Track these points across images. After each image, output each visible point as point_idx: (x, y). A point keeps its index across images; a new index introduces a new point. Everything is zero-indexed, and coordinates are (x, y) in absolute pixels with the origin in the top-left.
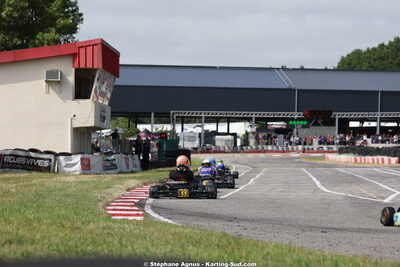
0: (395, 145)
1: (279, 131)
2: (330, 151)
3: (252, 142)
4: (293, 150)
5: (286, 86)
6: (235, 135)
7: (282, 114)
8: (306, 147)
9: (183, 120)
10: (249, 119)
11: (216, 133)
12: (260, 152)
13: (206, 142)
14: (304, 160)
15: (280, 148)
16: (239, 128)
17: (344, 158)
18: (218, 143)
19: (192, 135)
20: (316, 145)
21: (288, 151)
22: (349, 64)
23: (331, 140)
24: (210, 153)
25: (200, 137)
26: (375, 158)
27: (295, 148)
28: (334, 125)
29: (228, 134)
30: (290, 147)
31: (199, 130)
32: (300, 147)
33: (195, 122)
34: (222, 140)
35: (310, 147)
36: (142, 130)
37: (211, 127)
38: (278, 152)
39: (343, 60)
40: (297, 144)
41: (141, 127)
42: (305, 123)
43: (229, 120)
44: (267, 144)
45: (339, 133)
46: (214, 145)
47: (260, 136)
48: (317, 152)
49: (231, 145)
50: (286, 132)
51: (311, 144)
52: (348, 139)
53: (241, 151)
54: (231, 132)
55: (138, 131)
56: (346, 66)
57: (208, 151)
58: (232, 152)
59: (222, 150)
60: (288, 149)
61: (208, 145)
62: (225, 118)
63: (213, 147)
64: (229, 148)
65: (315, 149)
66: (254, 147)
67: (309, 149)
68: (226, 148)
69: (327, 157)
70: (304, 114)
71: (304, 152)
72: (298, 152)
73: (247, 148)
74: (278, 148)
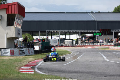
4: (96, 45)
5: (93, 19)
7: (91, 31)
8: (101, 44)
9: (52, 34)
10: (78, 33)
11: (65, 39)
12: (83, 46)
14: (100, 49)
16: (74, 37)
17: (116, 48)
19: (55, 40)
21: (94, 46)
22: (118, 10)
24: (63, 47)
25: (58, 41)
27: (97, 44)
28: (112, 35)
29: (70, 39)
31: (58, 38)
32: (99, 44)
33: (56, 35)
34: (67, 42)
35: (103, 44)
36: (35, 38)
37: (63, 37)
38: (90, 46)
39: (116, 9)
41: (35, 37)
42: (100, 34)
43: (70, 34)
45: (114, 38)
50: (93, 38)
53: (75, 46)
55: (34, 39)
56: (117, 11)
57: (62, 46)
58: (72, 46)
59: (68, 45)
60: (94, 45)
61: (61, 44)
62: (69, 33)
63: (64, 45)
64: (70, 45)
65: (105, 45)
66: (80, 44)
67: (102, 45)
68: (69, 45)
69: (110, 48)
70: (100, 31)
71: (100, 46)
72: (98, 46)
73: (78, 45)
74: (90, 44)
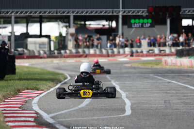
1: (100, 31)
2: (162, 54)
3: (71, 45)
4: (119, 54)
6: (48, 37)
7: (103, 12)
8: (134, 50)
11: (26, 35)
12: (80, 56)
13: (17, 46)
14: (136, 65)
15: (104, 52)
16: (53, 29)
17: (185, 61)
18: (30, 47)
19: (0, 38)
20: (145, 48)
21: (113, 55)
23: (162, 41)
24: (23, 58)
27: (121, 51)
28: (165, 23)
29: (40, 36)
30: (115, 50)
32: (127, 50)
34: (35, 43)
35: (139, 50)
38: (101, 56)
44: (88, 47)
46: (26, 48)
47: (80, 38)
48: (147, 56)
49: (47, 49)
50: (110, 33)
51: (140, 46)
53: (60, 56)
54: (43, 34)
57: (21, 56)
58: (49, 57)
59: (37, 54)
60: (113, 52)
61: (19, 49)
62: (36, 18)
63: (26, 51)
64: (45, 53)
65: (145, 52)
66: (74, 51)
67: (137, 52)
68: (42, 52)
69: (166, 62)
70: (148, 11)
71: (132, 55)
72: (125, 55)
73: (66, 52)
74: (101, 51)
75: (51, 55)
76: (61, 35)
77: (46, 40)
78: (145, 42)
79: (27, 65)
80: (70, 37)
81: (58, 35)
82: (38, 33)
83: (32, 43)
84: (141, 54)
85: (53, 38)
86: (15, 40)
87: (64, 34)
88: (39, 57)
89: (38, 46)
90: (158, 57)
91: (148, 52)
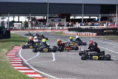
0: (90, 27)
3: (30, 25)
6: (21, 22)
8: (53, 27)
12: (33, 30)
15: (42, 28)
16: (23, 19)
17: (72, 33)
18: (15, 26)
21: (45, 29)
24: (12, 30)
25: (7, 23)
26: (86, 33)
27: (48, 28)
30: (46, 28)
32: (50, 28)
34: (17, 25)
35: (55, 28)
38: (41, 30)
40: (48, 27)
46: (14, 27)
50: (44, 21)
52: (70, 24)
53: (26, 29)
57: (12, 29)
58: (22, 30)
59: (17, 29)
60: (45, 28)
61: (11, 27)
63: (13, 28)
64: (20, 28)
65: (57, 29)
66: (31, 28)
68: (19, 28)
69: (64, 33)
70: (59, 15)
71: (52, 30)
72: (49, 29)
73: (28, 28)
74: (41, 28)
75: (22, 29)
76: (26, 21)
77: (20, 23)
78: (57, 25)
79: (14, 33)
80: (29, 23)
81: (25, 21)
82: (18, 21)
83: (15, 25)
84: (55, 29)
85: (23, 22)
86: (9, 23)
87: (27, 21)
88: (18, 30)
89: (18, 25)
90: (61, 31)
91: (58, 28)
